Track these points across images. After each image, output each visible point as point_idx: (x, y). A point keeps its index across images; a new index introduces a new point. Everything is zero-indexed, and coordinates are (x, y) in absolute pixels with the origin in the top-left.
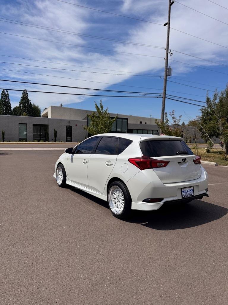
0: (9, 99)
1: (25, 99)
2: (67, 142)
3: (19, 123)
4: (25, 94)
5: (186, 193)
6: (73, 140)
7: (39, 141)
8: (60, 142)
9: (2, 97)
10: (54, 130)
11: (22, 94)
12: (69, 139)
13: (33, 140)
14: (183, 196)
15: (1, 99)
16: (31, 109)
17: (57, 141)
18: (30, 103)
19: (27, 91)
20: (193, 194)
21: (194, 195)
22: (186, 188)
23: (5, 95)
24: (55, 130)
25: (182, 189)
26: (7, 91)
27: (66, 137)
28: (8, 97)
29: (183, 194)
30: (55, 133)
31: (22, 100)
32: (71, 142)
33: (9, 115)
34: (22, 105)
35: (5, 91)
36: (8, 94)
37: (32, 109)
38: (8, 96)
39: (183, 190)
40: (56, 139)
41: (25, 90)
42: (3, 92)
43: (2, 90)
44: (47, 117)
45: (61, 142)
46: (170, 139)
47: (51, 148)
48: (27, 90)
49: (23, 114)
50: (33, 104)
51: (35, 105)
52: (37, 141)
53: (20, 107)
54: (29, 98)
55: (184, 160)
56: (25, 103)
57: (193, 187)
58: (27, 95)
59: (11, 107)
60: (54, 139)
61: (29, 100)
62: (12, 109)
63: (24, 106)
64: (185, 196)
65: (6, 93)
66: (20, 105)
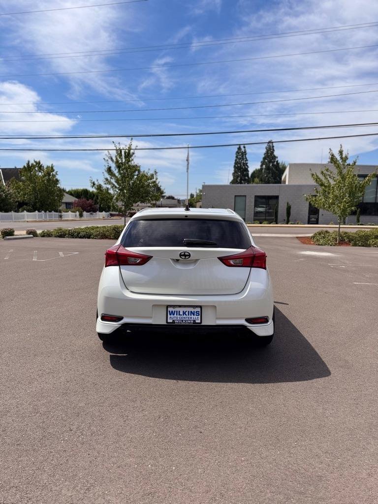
0: (246, 158)
1: (270, 156)
2: (309, 223)
3: (235, 196)
4: (270, 149)
5: (179, 316)
6: (320, 220)
7: (261, 223)
8: (294, 224)
9: (237, 157)
10: (286, 205)
11: (266, 148)
12: (313, 219)
13: (254, 221)
14: (169, 321)
15: (236, 160)
16: (277, 172)
17: (290, 223)
18: (277, 161)
19: (272, 143)
20: (199, 321)
21: (201, 322)
22: (180, 306)
23: (242, 154)
24: (288, 203)
25: (168, 307)
26: (244, 147)
27: (307, 215)
28: (245, 157)
29: (169, 316)
30: (289, 209)
31: (264, 158)
32: (317, 223)
33: (245, 183)
34: (264, 166)
35: (242, 146)
36: (245, 152)
37: (279, 171)
38: (246, 155)
39: (170, 309)
40: (290, 219)
41: (270, 142)
42: (239, 148)
43: (238, 146)
44: (285, 183)
45: (298, 224)
46: (186, 216)
47: (281, 233)
48: (273, 141)
49: (253, 181)
50: (281, 163)
51: (284, 164)
52: (259, 222)
53: (261, 169)
54: (276, 153)
55: (185, 256)
56: (270, 162)
57: (201, 307)
58: (274, 150)
59: (248, 171)
60: (286, 218)
61: (275, 157)
62: (250, 174)
63: (268, 168)
64: (173, 321)
65: (243, 149)
66: (261, 166)
